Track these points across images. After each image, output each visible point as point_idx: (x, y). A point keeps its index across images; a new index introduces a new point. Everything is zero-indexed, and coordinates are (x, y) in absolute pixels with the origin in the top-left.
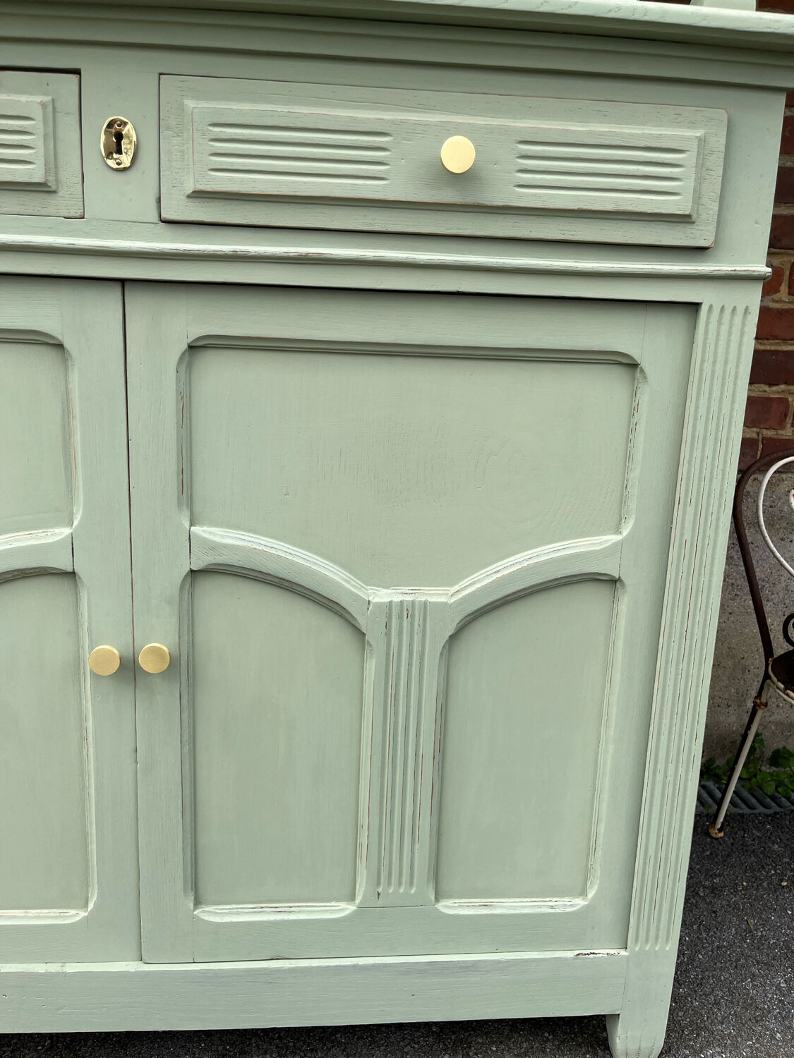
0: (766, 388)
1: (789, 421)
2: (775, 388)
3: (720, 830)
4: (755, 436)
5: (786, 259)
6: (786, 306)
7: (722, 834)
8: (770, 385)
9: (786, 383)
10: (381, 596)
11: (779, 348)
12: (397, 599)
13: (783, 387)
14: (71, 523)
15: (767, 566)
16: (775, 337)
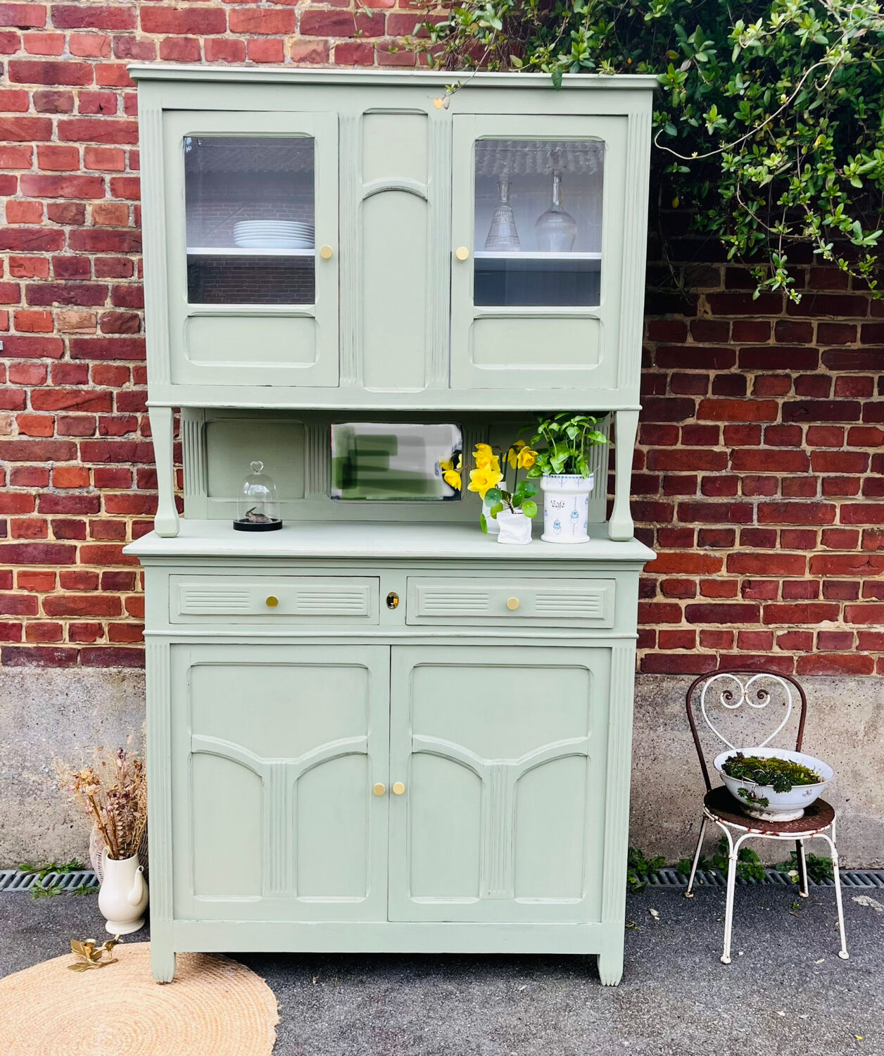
0: (719, 625)
1: (735, 644)
2: (724, 625)
3: (691, 893)
4: (715, 653)
5: (724, 552)
6: (727, 579)
7: (692, 895)
8: (722, 623)
9: (731, 622)
10: (488, 763)
11: (725, 602)
12: (495, 764)
13: (729, 624)
14: (367, 735)
15: (728, 733)
16: (721, 597)
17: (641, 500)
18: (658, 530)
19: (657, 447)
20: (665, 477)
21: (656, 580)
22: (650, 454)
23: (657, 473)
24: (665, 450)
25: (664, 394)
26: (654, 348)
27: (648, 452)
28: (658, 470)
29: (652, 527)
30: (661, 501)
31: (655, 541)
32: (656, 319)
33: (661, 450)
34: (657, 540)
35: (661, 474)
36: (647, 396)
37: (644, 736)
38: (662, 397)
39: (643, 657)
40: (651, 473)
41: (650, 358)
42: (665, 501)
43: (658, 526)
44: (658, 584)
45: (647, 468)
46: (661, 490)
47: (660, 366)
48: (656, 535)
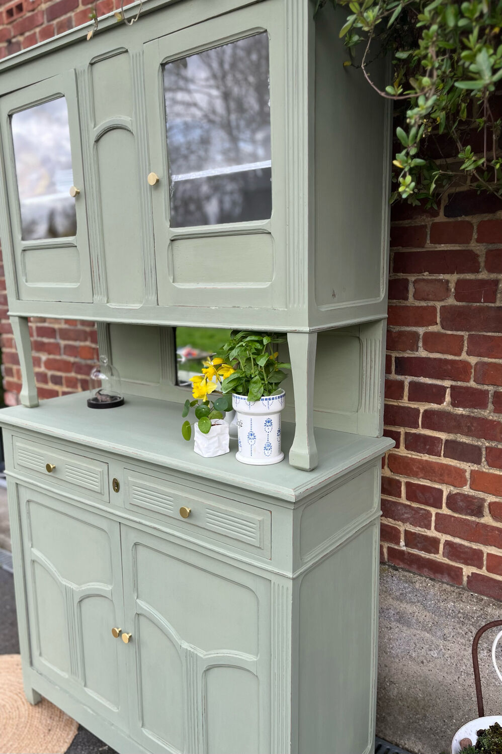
17: (467, 413)
18: (487, 448)
19: (486, 360)
20: (495, 392)
21: (484, 500)
22: (478, 366)
23: (486, 387)
24: (495, 364)
25: (494, 302)
26: (484, 252)
27: (477, 364)
28: (488, 385)
29: (480, 443)
30: (491, 418)
31: (483, 459)
32: (486, 219)
33: (491, 363)
34: (486, 458)
35: (491, 389)
36: (475, 304)
37: (466, 653)
38: (493, 305)
39: (470, 575)
40: (479, 387)
41: (479, 263)
42: (495, 418)
43: (487, 444)
44: (486, 504)
45: (474, 381)
46: (491, 406)
47: (491, 270)
48: (484, 453)
